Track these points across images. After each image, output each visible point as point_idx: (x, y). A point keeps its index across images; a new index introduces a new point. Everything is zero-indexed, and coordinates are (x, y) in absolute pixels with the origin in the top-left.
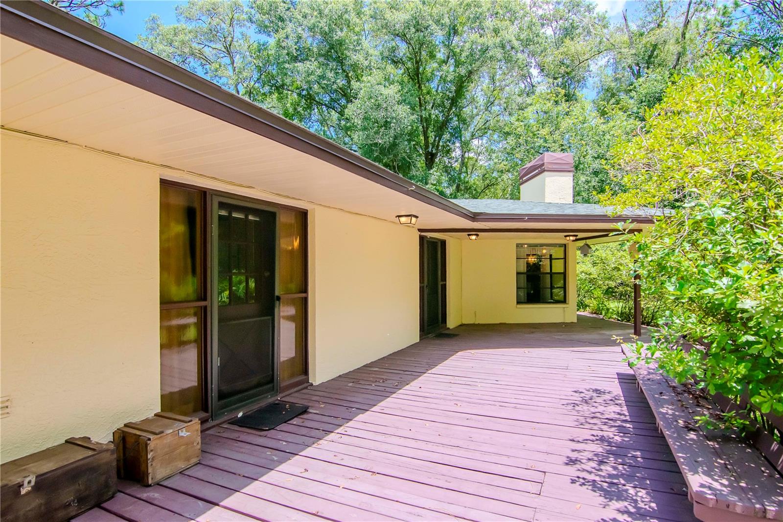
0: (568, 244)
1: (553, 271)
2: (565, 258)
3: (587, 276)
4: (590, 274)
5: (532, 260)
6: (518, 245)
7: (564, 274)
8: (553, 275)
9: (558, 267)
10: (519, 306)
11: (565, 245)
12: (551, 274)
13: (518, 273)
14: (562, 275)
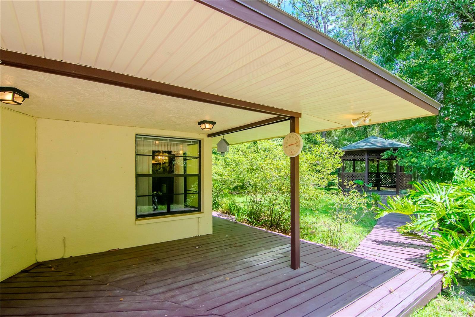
0: (203, 139)
1: (187, 173)
2: (200, 157)
3: (220, 177)
4: (221, 175)
5: (163, 158)
6: (138, 137)
7: (199, 176)
8: (188, 178)
9: (192, 168)
10: (139, 222)
11: (200, 141)
12: (186, 176)
13: (138, 176)
14: (197, 178)
